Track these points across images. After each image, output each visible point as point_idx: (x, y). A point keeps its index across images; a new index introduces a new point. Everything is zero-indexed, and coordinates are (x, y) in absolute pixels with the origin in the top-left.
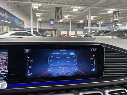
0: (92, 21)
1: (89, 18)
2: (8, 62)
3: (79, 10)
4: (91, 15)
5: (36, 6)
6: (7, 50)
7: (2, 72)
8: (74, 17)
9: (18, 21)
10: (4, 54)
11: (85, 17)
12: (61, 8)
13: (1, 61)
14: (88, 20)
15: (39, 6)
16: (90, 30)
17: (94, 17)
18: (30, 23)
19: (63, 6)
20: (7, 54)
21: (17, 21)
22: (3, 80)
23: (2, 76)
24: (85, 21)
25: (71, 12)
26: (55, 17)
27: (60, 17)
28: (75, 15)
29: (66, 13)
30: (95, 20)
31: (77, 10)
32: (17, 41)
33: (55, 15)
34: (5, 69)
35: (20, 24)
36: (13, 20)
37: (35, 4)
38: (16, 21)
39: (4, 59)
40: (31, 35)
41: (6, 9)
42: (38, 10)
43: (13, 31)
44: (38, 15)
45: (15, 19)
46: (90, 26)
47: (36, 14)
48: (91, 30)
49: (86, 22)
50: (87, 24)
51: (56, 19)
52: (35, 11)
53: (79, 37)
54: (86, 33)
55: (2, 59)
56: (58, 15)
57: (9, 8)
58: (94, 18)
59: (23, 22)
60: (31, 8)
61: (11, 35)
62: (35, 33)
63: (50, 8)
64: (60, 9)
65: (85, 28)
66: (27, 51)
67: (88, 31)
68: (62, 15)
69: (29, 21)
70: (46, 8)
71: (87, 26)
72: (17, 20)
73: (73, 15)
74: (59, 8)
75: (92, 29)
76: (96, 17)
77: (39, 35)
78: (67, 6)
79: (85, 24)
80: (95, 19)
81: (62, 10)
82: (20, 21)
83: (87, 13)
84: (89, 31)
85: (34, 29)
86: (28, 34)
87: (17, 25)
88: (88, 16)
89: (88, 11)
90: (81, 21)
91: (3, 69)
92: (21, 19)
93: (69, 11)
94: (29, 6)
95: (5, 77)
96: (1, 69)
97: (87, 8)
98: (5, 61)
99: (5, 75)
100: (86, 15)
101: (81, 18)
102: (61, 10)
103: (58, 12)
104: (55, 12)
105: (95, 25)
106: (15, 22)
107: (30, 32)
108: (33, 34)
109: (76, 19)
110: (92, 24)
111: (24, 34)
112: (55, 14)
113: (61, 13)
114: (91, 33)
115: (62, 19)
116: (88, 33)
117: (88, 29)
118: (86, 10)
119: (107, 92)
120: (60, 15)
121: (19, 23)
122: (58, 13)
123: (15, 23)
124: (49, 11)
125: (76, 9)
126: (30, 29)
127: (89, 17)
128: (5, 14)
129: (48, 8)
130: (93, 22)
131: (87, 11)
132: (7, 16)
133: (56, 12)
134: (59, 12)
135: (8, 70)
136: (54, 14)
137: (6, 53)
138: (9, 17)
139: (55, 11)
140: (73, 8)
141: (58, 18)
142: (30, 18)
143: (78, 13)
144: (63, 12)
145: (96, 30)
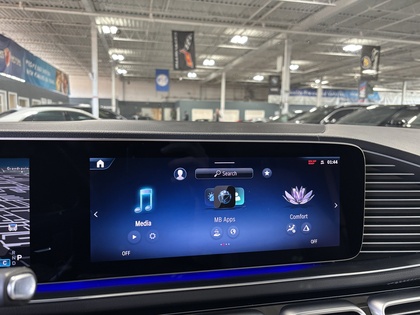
0: (293, 76)
1: (284, 68)
2: (31, 202)
3: (252, 41)
4: (292, 58)
5: (109, 25)
6: (27, 161)
7: (9, 240)
8: (236, 62)
9: (49, 74)
10: (17, 176)
11: (273, 63)
12: (193, 32)
13: (7, 199)
14: (281, 73)
15: (118, 27)
16: (286, 105)
17: (300, 62)
18: (91, 83)
19: (199, 27)
20: (27, 174)
21: (46, 76)
22: (12, 266)
23: (7, 255)
24: (271, 77)
25: (225, 46)
26: (174, 63)
27: (190, 64)
28: (238, 57)
29: (209, 52)
30: (303, 75)
31: (244, 40)
33: (174, 57)
34: (20, 229)
35: (55, 86)
36: (33, 70)
37: (107, 20)
38: (41, 74)
39: (16, 194)
41: (8, 35)
42: (115, 39)
43: (32, 106)
44: (117, 55)
45: (39, 69)
46: (286, 92)
47: (110, 52)
48: (292, 107)
49: (275, 81)
50: (279, 86)
51: (175, 69)
52: (106, 42)
54: (274, 116)
55: (9, 192)
56: (182, 57)
57: (17, 32)
58: (301, 68)
59: (66, 77)
60: (94, 33)
62: (106, 114)
63: (155, 34)
64: (190, 37)
65: (272, 99)
67: (281, 111)
68: (196, 55)
69: (87, 75)
70: (144, 33)
71: (278, 93)
72: (45, 71)
73: (231, 58)
74: (187, 33)
75: (293, 103)
76: (306, 65)
78: (213, 28)
79: (273, 85)
80: (303, 70)
81: (196, 40)
82: (56, 74)
83: (278, 50)
84: (285, 111)
85: (102, 101)
86: (81, 118)
87: (46, 87)
88: (280, 60)
89: (282, 43)
90: (259, 78)
91: (13, 228)
92: (57, 67)
93: (219, 43)
94: (86, 26)
95: (19, 257)
96: (6, 230)
97: (279, 33)
98: (18, 200)
99: (18, 250)
100: (275, 58)
101: (258, 68)
102: (192, 41)
103: (181, 45)
104: (174, 47)
105: (303, 90)
106: (38, 76)
107: (89, 110)
108: (100, 116)
109: (242, 69)
110: (295, 87)
111: (69, 116)
112: (174, 51)
113: (192, 51)
114: (291, 116)
115: (195, 68)
116: (281, 116)
117: (282, 104)
118: (275, 42)
120: (188, 57)
121: (52, 82)
122: (183, 51)
123: (37, 80)
124: (153, 44)
125: (240, 38)
126: (88, 101)
127: (283, 65)
128: (6, 50)
129: (150, 33)
130: (296, 81)
131: (277, 45)
132: (11, 58)
133: (176, 46)
134: (187, 46)
135: (28, 233)
136: (171, 54)
137: (25, 171)
138: (19, 61)
139: (174, 44)
140: (233, 35)
141: (184, 67)
142: (88, 65)
143: (248, 51)
144: (199, 46)
145: (306, 108)
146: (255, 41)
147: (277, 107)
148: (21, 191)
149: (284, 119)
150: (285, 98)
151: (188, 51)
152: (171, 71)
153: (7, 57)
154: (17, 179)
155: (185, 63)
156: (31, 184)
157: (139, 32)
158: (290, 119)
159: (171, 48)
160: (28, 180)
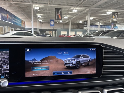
0: (91, 21)
1: (88, 19)
2: (9, 61)
3: (79, 11)
4: (91, 16)
5: (37, 7)
6: (8, 49)
7: (4, 71)
8: (74, 17)
9: (19, 21)
10: (6, 53)
11: (85, 18)
12: (61, 9)
13: (3, 60)
14: (87, 20)
15: (39, 7)
16: (89, 30)
17: (93, 17)
18: (31, 24)
19: (63, 7)
20: (8, 53)
21: (18, 22)
22: (4, 78)
23: (3, 74)
25: (71, 13)
26: (56, 18)
27: (60, 18)
28: (74, 16)
29: (66, 14)
30: (94, 21)
31: (76, 11)
32: (18, 41)
33: (56, 16)
34: (7, 68)
35: (21, 25)
36: (15, 20)
37: (36, 5)
38: (17, 21)
39: (6, 58)
40: (31, 35)
41: (8, 10)
42: (38, 11)
43: (15, 31)
44: (39, 15)
45: (17, 20)
46: (89, 26)
47: (37, 15)
48: (91, 31)
49: (85, 23)
50: (87, 24)
51: (56, 20)
52: (36, 12)
53: (79, 38)
54: (85, 33)
55: (4, 58)
56: (58, 16)
57: (10, 9)
58: (93, 19)
59: (24, 22)
60: (32, 9)
61: (13, 35)
62: (36, 33)
63: (50, 9)
65: (85, 28)
66: (28, 50)
67: (87, 32)
68: (62, 15)
69: (30, 22)
70: (47, 9)
71: (87, 26)
72: (18, 21)
73: (72, 16)
74: (59, 9)
75: (91, 29)
76: (95, 18)
77: (39, 35)
78: (67, 7)
79: (85, 24)
80: (94, 20)
81: (62, 11)
82: (22, 21)
83: (86, 14)
85: (35, 29)
86: (29, 34)
87: (19, 25)
88: (87, 17)
89: (88, 12)
90: (81, 22)
91: (5, 67)
92: (22, 19)
93: (69, 12)
94: (30, 7)
95: (6, 75)
96: (3, 68)
97: (87, 9)
98: (6, 60)
99: (6, 73)
100: (86, 16)
101: (81, 19)
102: (61, 11)
105: (94, 26)
106: (16, 22)
107: (31, 32)
108: (34, 34)
109: (76, 19)
110: (92, 25)
111: (25, 34)
113: (61, 14)
114: (90, 33)
115: (62, 19)
116: (87, 33)
117: (87, 30)
118: (86, 11)
119: (106, 91)
120: (60, 16)
121: (20, 24)
122: (58, 14)
123: (16, 23)
124: (49, 12)
125: (75, 10)
126: (31, 29)
128: (7, 14)
129: (49, 9)
130: (92, 23)
131: (86, 12)
132: (9, 17)
135: (9, 69)
136: (55, 15)
137: (8, 52)
138: (11, 18)
139: (55, 12)
140: (73, 9)
141: (58, 19)
142: (31, 19)
143: (77, 14)
144: (63, 13)
145: (95, 31)
146: (80, 11)
147: (86, 31)
148: (7, 57)
149: (88, 34)
150: (88, 28)
151: (60, 14)
152: (55, 20)
153: (8, 16)
154: (6, 54)
155: (59, 18)
156: (9, 56)
157: (45, 9)
158: (90, 34)
159: (55, 13)
160: (9, 54)
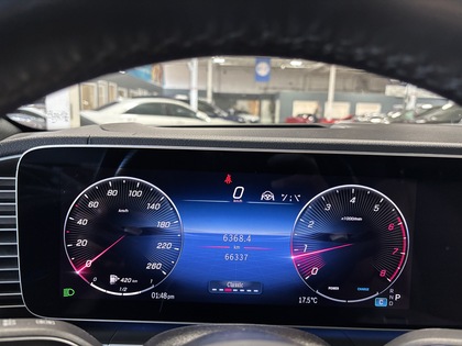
16: (413, 98)
18: (190, 73)
35: (149, 76)
40: (188, 114)
48: (420, 101)
54: (394, 111)
62: (204, 107)
65: (390, 90)
67: (406, 104)
75: (421, 96)
77: (215, 116)
84: (411, 105)
85: (202, 93)
86: (180, 111)
87: (143, 77)
114: (418, 111)
116: (407, 111)
117: (408, 97)
121: (148, 72)
126: (187, 92)
145: (436, 101)
147: (400, 100)
149: (410, 116)
152: (273, 60)
158: (417, 116)
